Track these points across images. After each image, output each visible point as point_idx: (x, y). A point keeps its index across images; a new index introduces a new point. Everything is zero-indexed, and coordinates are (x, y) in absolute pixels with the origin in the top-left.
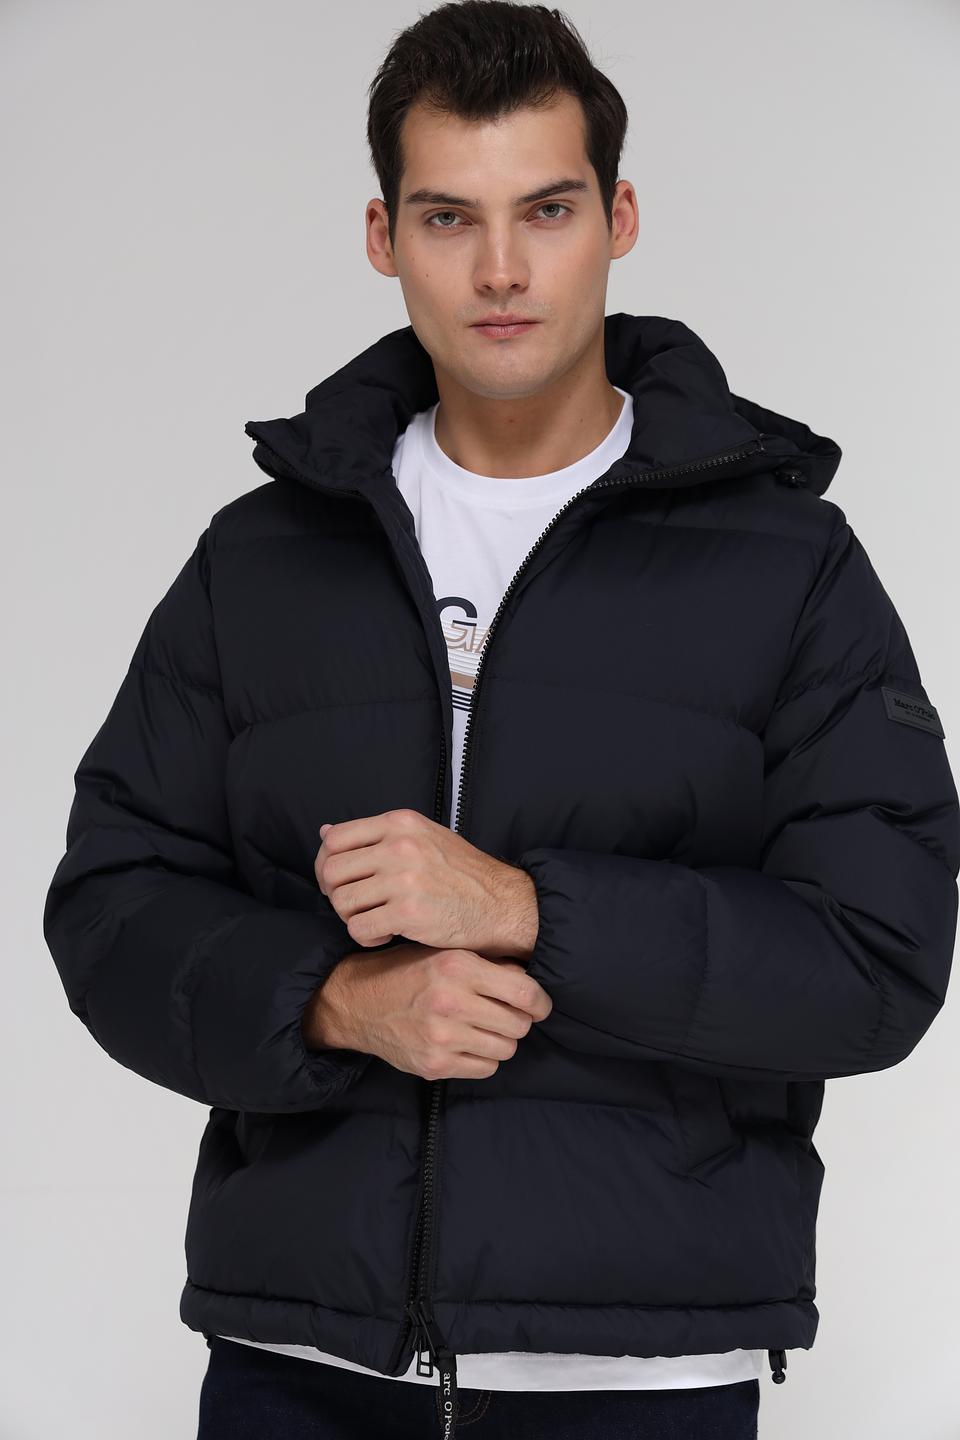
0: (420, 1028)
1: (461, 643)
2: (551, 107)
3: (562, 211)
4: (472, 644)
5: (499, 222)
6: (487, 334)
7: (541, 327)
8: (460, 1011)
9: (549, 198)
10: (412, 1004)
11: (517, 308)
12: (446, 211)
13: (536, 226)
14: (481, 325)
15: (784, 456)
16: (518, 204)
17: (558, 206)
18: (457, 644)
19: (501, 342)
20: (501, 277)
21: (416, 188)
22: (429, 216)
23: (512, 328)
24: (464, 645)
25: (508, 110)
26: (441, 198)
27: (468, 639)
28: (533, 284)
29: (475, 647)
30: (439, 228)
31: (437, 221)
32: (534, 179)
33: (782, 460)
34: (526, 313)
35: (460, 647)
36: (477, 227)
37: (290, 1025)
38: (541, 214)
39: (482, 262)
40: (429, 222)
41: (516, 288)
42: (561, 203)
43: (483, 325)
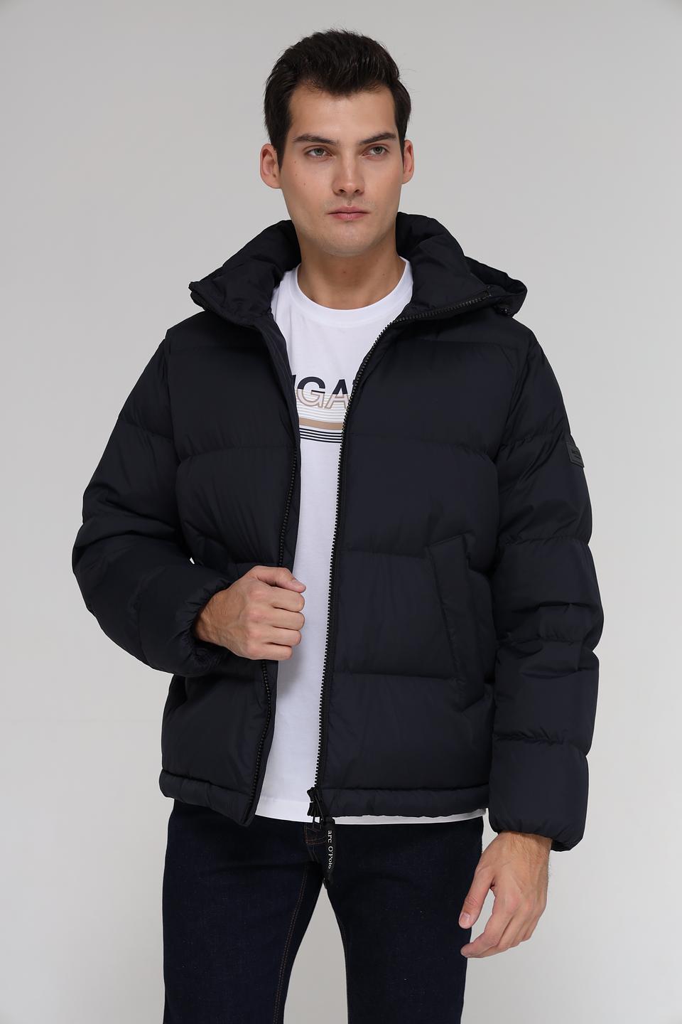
0: (244, 630)
1: (317, 402)
2: (378, 92)
3: (383, 151)
4: (323, 404)
5: (348, 154)
6: (340, 218)
7: (369, 215)
8: (265, 618)
9: (378, 142)
10: (239, 616)
11: (356, 204)
12: (318, 147)
13: (368, 158)
14: (336, 213)
15: (498, 297)
16: (360, 145)
17: (382, 148)
18: (315, 403)
19: (347, 222)
20: (350, 185)
21: (300, 134)
22: (308, 150)
23: (352, 215)
24: (318, 404)
25: (356, 91)
26: (317, 139)
27: (320, 401)
28: (366, 191)
29: (324, 405)
30: (314, 157)
31: (313, 153)
32: (369, 131)
33: (497, 299)
34: (362, 207)
35: (316, 405)
36: (335, 157)
37: (183, 632)
38: (372, 152)
39: (338, 178)
40: (307, 154)
41: (358, 192)
42: (383, 146)
43: (337, 213)
